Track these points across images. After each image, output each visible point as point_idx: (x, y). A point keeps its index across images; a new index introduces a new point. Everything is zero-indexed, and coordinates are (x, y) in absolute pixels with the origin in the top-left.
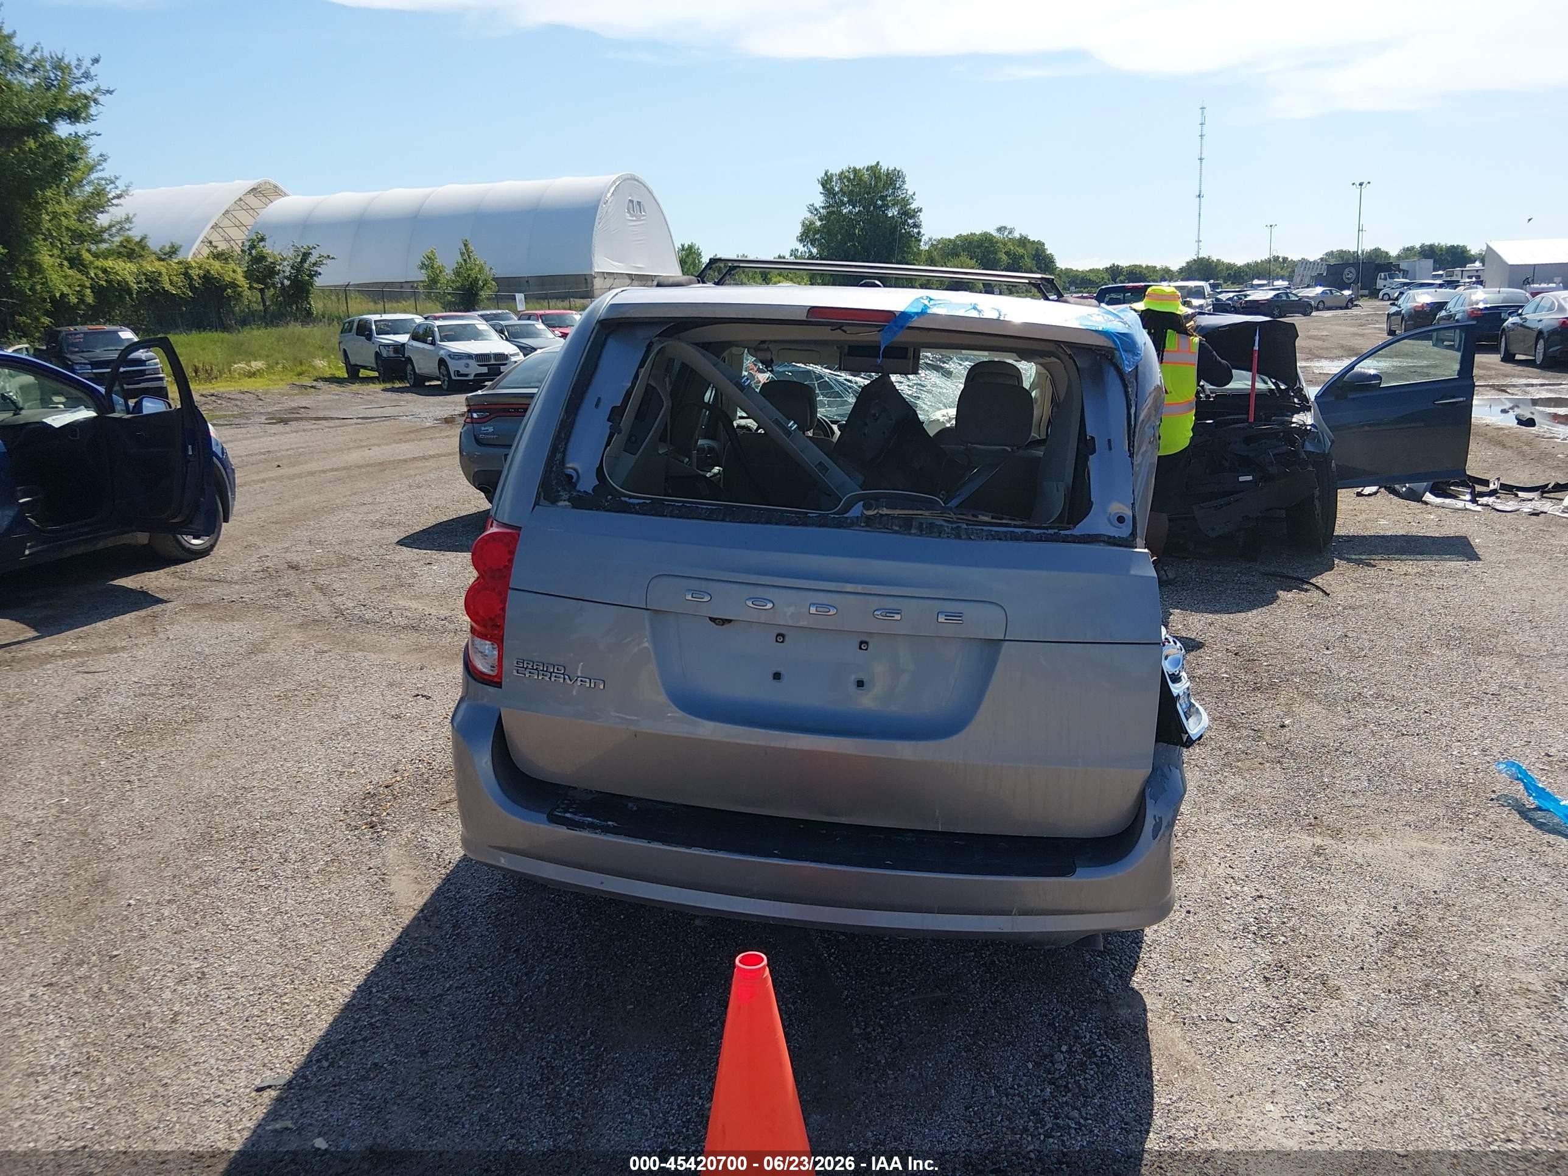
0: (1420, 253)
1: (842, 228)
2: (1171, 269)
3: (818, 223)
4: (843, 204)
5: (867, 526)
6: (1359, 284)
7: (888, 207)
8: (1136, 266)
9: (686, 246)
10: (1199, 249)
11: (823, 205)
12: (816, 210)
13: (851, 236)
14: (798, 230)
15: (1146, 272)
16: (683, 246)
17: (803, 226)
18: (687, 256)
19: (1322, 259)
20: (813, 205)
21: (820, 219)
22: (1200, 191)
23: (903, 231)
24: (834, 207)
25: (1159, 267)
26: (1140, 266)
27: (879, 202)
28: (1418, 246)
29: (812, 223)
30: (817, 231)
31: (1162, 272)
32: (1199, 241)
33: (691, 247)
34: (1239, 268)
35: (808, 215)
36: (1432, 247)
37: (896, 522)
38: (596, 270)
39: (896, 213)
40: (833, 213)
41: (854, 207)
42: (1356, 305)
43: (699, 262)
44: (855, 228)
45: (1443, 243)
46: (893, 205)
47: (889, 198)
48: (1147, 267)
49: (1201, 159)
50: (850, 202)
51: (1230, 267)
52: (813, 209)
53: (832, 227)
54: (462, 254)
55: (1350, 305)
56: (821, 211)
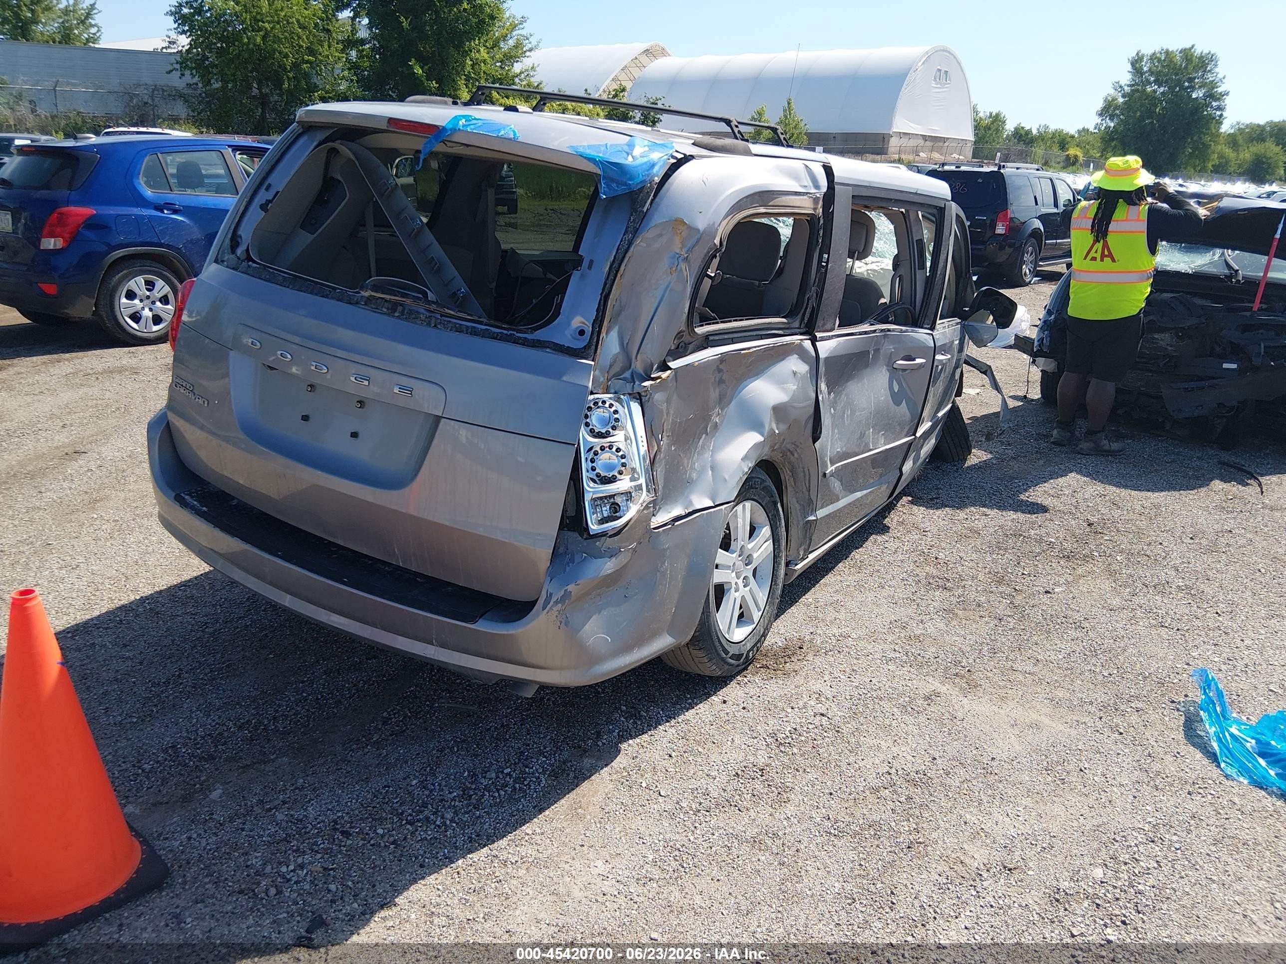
1: (1142, 105)
3: (1121, 100)
4: (1149, 83)
5: (365, 304)
7: (1193, 88)
9: (994, 114)
11: (1128, 83)
12: (1121, 87)
13: (1150, 113)
14: (1100, 105)
16: (991, 114)
17: (1105, 101)
18: (993, 123)
20: (1118, 83)
21: (1123, 96)
23: (1205, 113)
24: (1138, 85)
27: (1186, 84)
29: (1114, 99)
30: (1117, 107)
33: (997, 115)
35: (1112, 92)
37: (386, 304)
38: (894, 130)
39: (1201, 95)
40: (1138, 90)
41: (1159, 87)
43: (1003, 128)
44: (1156, 106)
46: (1200, 87)
47: (1196, 80)
50: (1155, 82)
52: (1118, 87)
53: (1133, 105)
54: (785, 111)
56: (1126, 88)
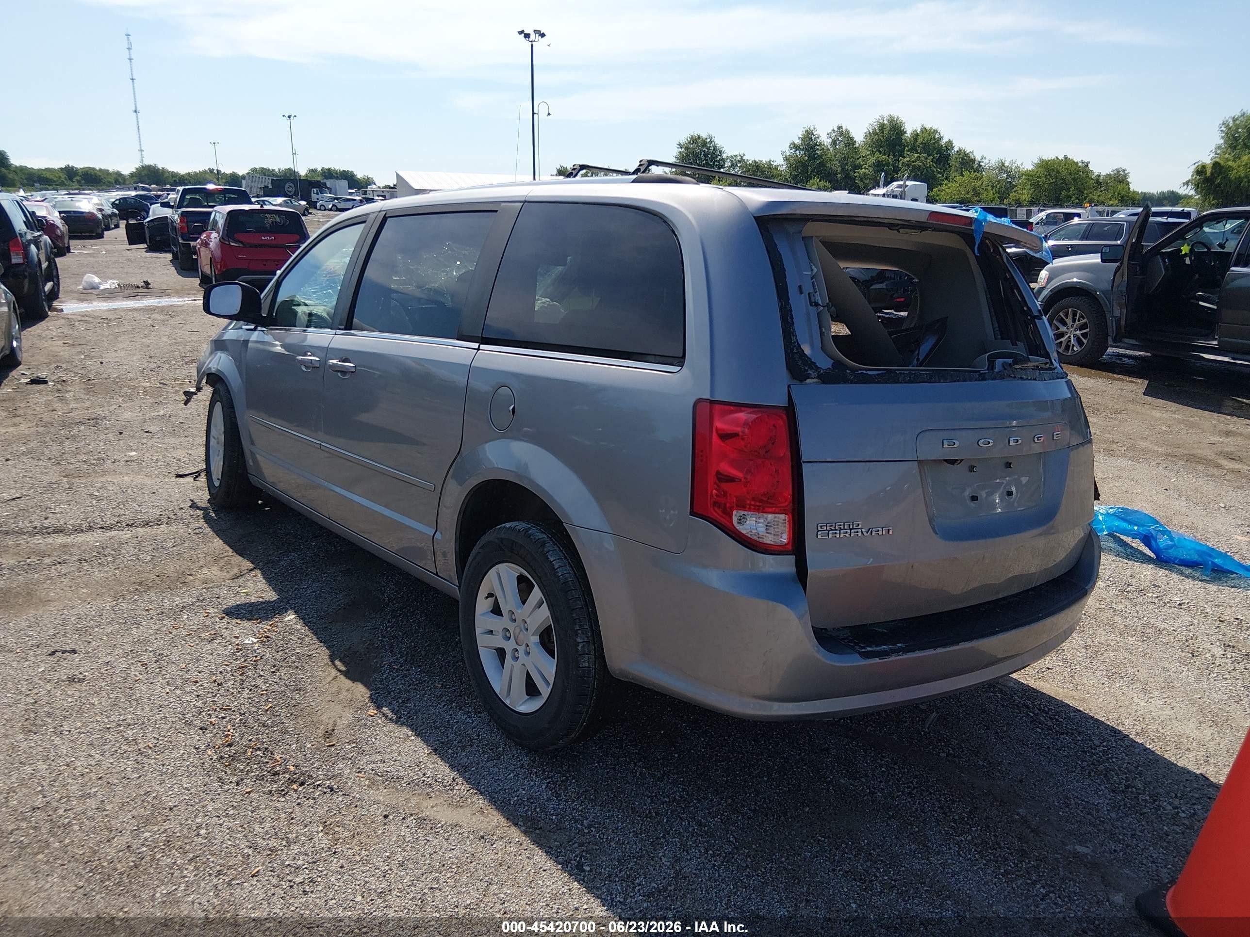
0: (322, 174)
2: (122, 173)
6: (299, 197)
8: (90, 168)
10: (142, 157)
15: (100, 174)
19: (248, 173)
22: (136, 107)
25: (111, 170)
26: (94, 169)
28: (319, 169)
31: (115, 176)
32: (141, 151)
34: (183, 176)
36: (329, 170)
42: (311, 213)
45: (337, 168)
48: (101, 170)
49: (132, 79)
51: (174, 175)
55: (306, 213)
